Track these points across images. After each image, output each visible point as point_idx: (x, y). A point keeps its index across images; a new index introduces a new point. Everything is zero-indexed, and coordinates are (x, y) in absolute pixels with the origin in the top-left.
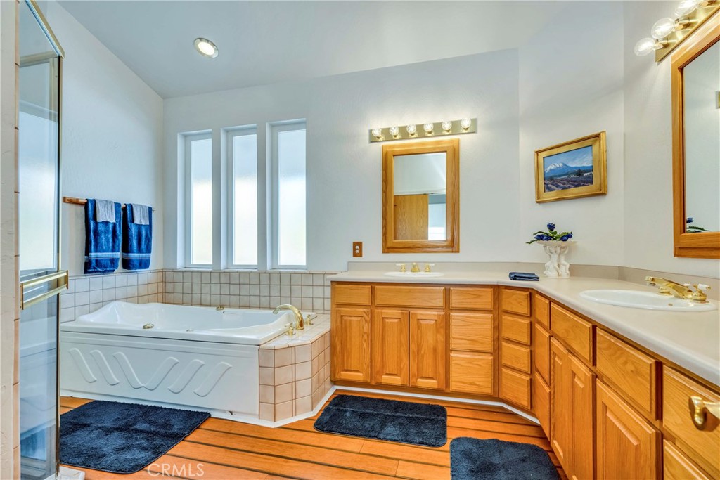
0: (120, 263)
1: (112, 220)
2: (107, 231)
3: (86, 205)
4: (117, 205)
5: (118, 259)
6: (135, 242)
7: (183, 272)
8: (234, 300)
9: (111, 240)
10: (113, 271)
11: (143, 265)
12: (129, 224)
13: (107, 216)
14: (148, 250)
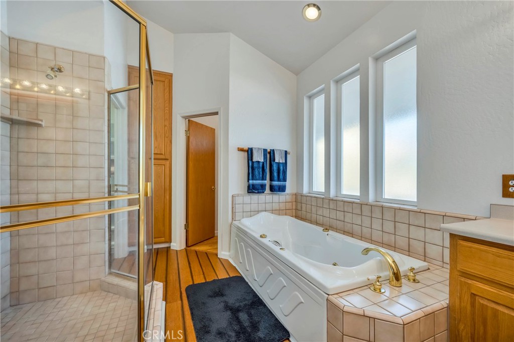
0: (268, 187)
1: (262, 160)
2: (259, 167)
3: (248, 151)
4: (265, 150)
5: (265, 185)
6: (275, 174)
7: (306, 196)
8: (339, 224)
9: (261, 173)
10: (264, 192)
11: (281, 189)
12: (272, 163)
13: (258, 157)
14: (285, 180)
